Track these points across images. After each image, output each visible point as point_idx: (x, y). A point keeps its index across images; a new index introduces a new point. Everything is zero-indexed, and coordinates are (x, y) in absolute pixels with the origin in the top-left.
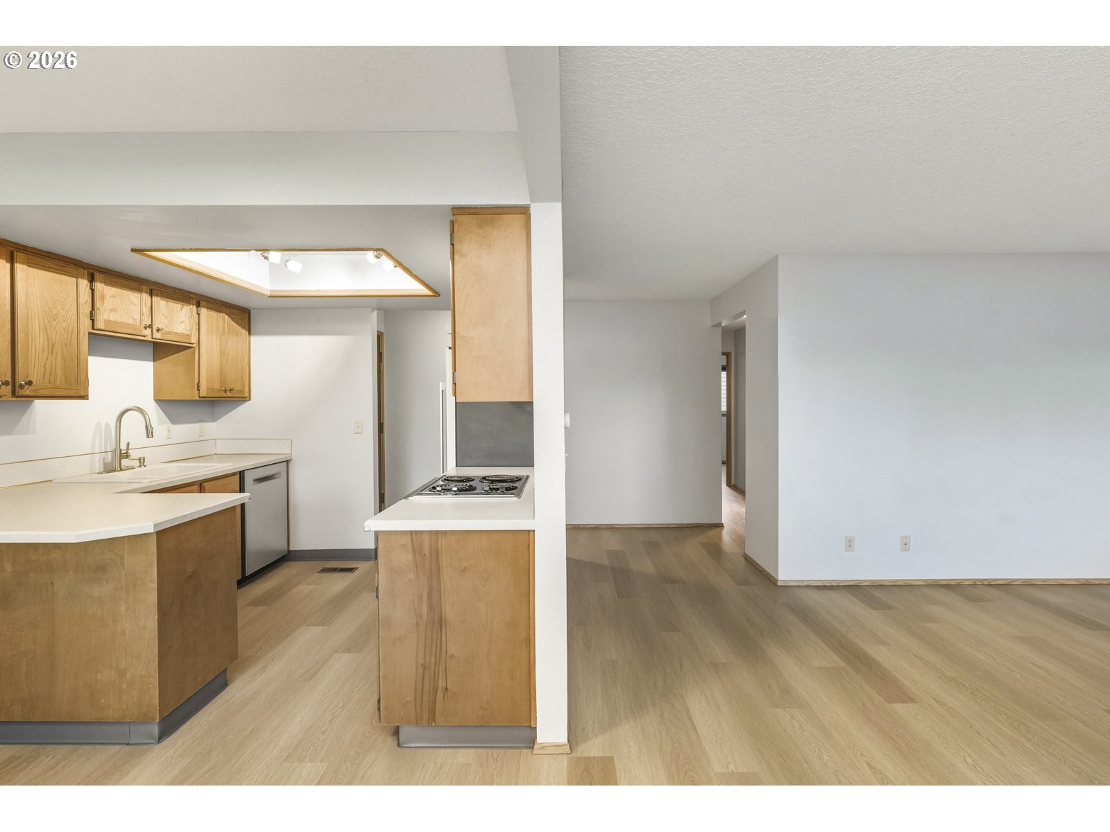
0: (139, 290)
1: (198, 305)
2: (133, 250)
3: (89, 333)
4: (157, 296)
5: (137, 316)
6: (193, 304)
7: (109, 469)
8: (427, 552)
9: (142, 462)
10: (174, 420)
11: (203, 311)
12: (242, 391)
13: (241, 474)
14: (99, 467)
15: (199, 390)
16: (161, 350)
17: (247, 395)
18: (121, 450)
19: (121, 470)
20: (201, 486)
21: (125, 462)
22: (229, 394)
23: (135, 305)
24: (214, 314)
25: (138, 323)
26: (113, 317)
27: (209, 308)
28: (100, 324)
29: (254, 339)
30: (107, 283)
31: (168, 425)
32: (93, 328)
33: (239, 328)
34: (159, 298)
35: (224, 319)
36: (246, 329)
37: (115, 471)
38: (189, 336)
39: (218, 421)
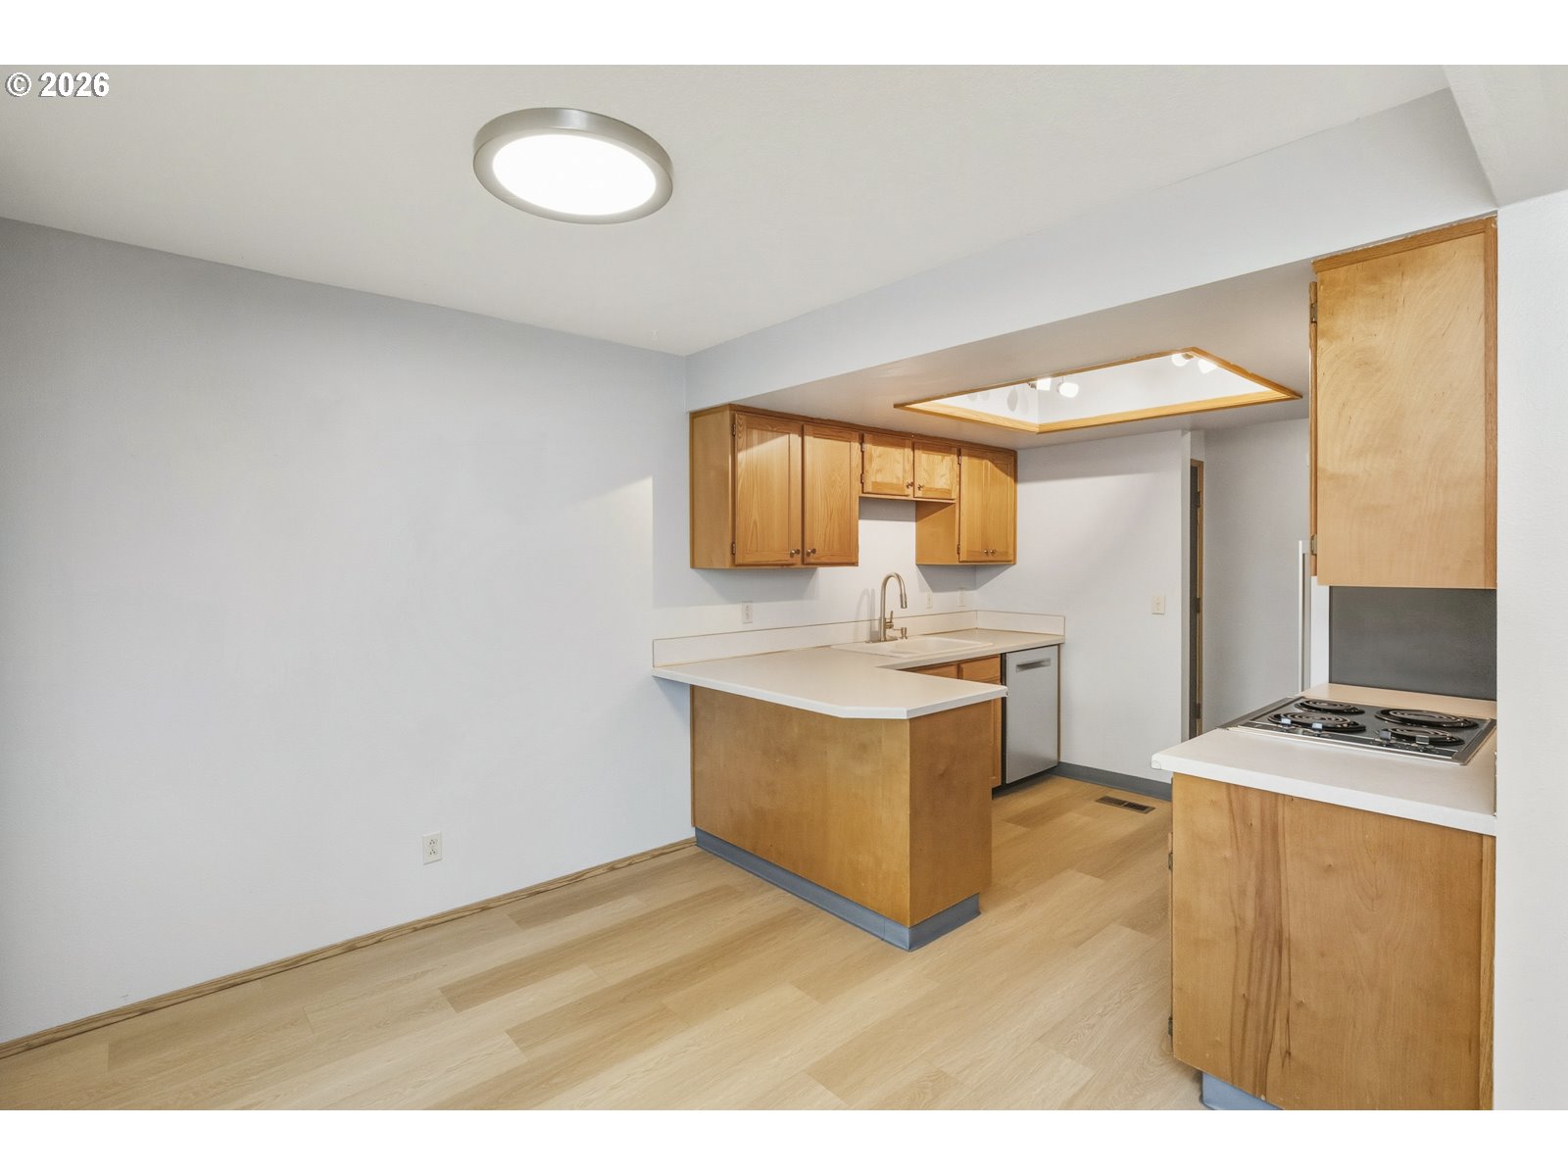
0: (902, 445)
1: (959, 454)
2: (896, 406)
3: (860, 497)
4: (919, 449)
5: (900, 475)
6: (954, 454)
7: (876, 638)
8: (1256, 822)
9: (904, 632)
10: (935, 587)
11: (965, 459)
12: (1006, 553)
13: (1003, 657)
14: (865, 635)
15: (959, 553)
16: (922, 509)
17: (1011, 558)
18: (885, 619)
19: (885, 640)
20: (958, 669)
21: (889, 633)
22: (991, 558)
23: (899, 463)
24: (976, 461)
25: (901, 482)
26: (879, 478)
27: (970, 456)
28: (869, 488)
29: (1022, 488)
30: (876, 443)
31: (928, 592)
32: (863, 492)
33: (1003, 475)
34: (921, 452)
35: (986, 466)
36: (1010, 476)
37: (880, 641)
38: (949, 491)
39: (979, 590)
